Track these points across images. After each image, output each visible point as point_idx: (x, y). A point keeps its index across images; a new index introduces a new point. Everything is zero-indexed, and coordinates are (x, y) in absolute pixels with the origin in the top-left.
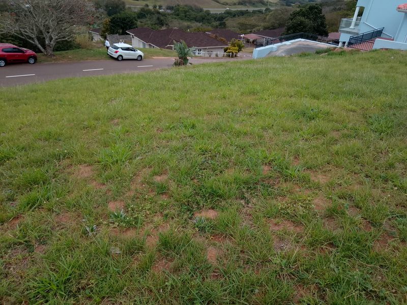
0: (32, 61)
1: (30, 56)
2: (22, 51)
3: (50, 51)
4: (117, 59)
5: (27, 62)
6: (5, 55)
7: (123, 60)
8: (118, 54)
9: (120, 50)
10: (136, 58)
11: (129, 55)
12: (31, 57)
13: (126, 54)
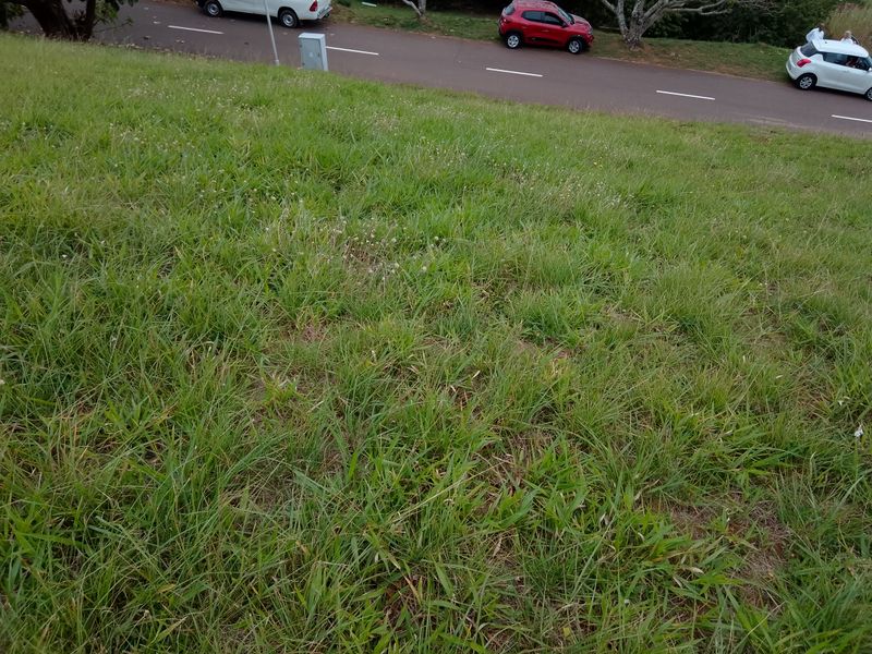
0: (574, 48)
1: (573, 37)
2: (561, 22)
3: (635, 33)
4: (795, 84)
5: (565, 49)
6: (525, 25)
7: (814, 88)
8: (806, 69)
9: (816, 60)
10: (862, 90)
11: (839, 79)
12: (576, 39)
13: (831, 74)
